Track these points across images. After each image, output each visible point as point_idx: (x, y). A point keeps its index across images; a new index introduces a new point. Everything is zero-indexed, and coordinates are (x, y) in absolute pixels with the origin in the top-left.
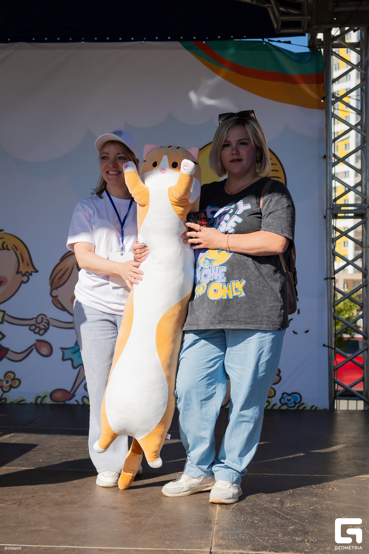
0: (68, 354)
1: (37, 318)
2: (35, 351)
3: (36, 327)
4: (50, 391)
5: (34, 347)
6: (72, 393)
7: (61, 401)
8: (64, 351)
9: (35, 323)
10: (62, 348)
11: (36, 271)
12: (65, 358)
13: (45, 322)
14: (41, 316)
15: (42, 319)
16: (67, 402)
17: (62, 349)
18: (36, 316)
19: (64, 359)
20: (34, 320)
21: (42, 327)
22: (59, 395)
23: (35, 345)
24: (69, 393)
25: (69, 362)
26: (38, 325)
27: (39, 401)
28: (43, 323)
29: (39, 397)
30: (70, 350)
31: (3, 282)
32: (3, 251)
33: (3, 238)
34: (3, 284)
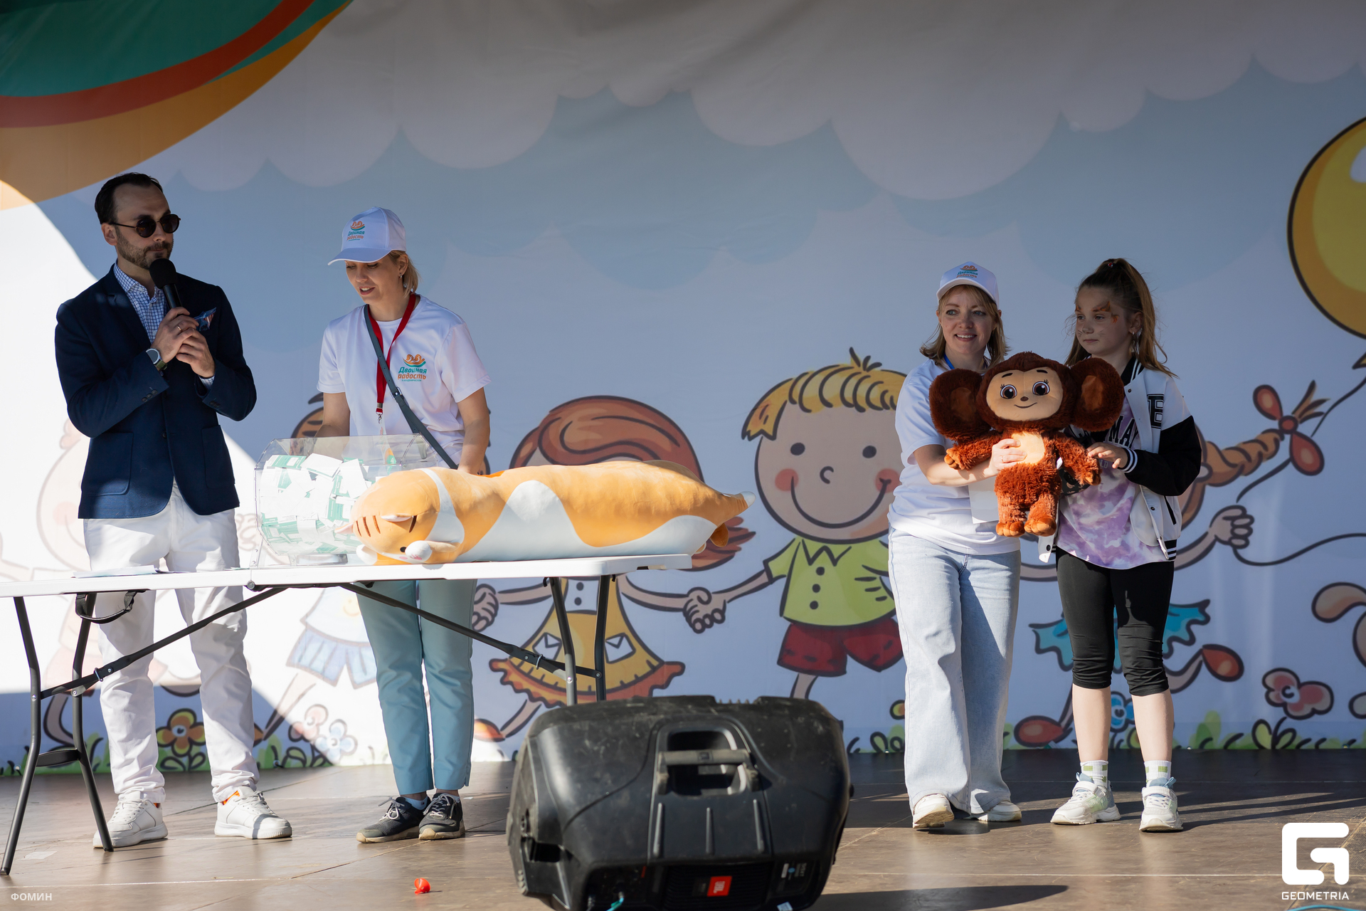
0: (1048, 638)
4: (1015, 723)
6: (1064, 723)
7: (1040, 745)
8: (1040, 631)
10: (1031, 626)
12: (1043, 646)
16: (1053, 745)
17: (1034, 626)
19: (1039, 650)
22: (1034, 731)
24: (1058, 724)
25: (1053, 655)
30: (1052, 628)
31: (889, 481)
32: (884, 411)
33: (882, 382)
34: (889, 486)
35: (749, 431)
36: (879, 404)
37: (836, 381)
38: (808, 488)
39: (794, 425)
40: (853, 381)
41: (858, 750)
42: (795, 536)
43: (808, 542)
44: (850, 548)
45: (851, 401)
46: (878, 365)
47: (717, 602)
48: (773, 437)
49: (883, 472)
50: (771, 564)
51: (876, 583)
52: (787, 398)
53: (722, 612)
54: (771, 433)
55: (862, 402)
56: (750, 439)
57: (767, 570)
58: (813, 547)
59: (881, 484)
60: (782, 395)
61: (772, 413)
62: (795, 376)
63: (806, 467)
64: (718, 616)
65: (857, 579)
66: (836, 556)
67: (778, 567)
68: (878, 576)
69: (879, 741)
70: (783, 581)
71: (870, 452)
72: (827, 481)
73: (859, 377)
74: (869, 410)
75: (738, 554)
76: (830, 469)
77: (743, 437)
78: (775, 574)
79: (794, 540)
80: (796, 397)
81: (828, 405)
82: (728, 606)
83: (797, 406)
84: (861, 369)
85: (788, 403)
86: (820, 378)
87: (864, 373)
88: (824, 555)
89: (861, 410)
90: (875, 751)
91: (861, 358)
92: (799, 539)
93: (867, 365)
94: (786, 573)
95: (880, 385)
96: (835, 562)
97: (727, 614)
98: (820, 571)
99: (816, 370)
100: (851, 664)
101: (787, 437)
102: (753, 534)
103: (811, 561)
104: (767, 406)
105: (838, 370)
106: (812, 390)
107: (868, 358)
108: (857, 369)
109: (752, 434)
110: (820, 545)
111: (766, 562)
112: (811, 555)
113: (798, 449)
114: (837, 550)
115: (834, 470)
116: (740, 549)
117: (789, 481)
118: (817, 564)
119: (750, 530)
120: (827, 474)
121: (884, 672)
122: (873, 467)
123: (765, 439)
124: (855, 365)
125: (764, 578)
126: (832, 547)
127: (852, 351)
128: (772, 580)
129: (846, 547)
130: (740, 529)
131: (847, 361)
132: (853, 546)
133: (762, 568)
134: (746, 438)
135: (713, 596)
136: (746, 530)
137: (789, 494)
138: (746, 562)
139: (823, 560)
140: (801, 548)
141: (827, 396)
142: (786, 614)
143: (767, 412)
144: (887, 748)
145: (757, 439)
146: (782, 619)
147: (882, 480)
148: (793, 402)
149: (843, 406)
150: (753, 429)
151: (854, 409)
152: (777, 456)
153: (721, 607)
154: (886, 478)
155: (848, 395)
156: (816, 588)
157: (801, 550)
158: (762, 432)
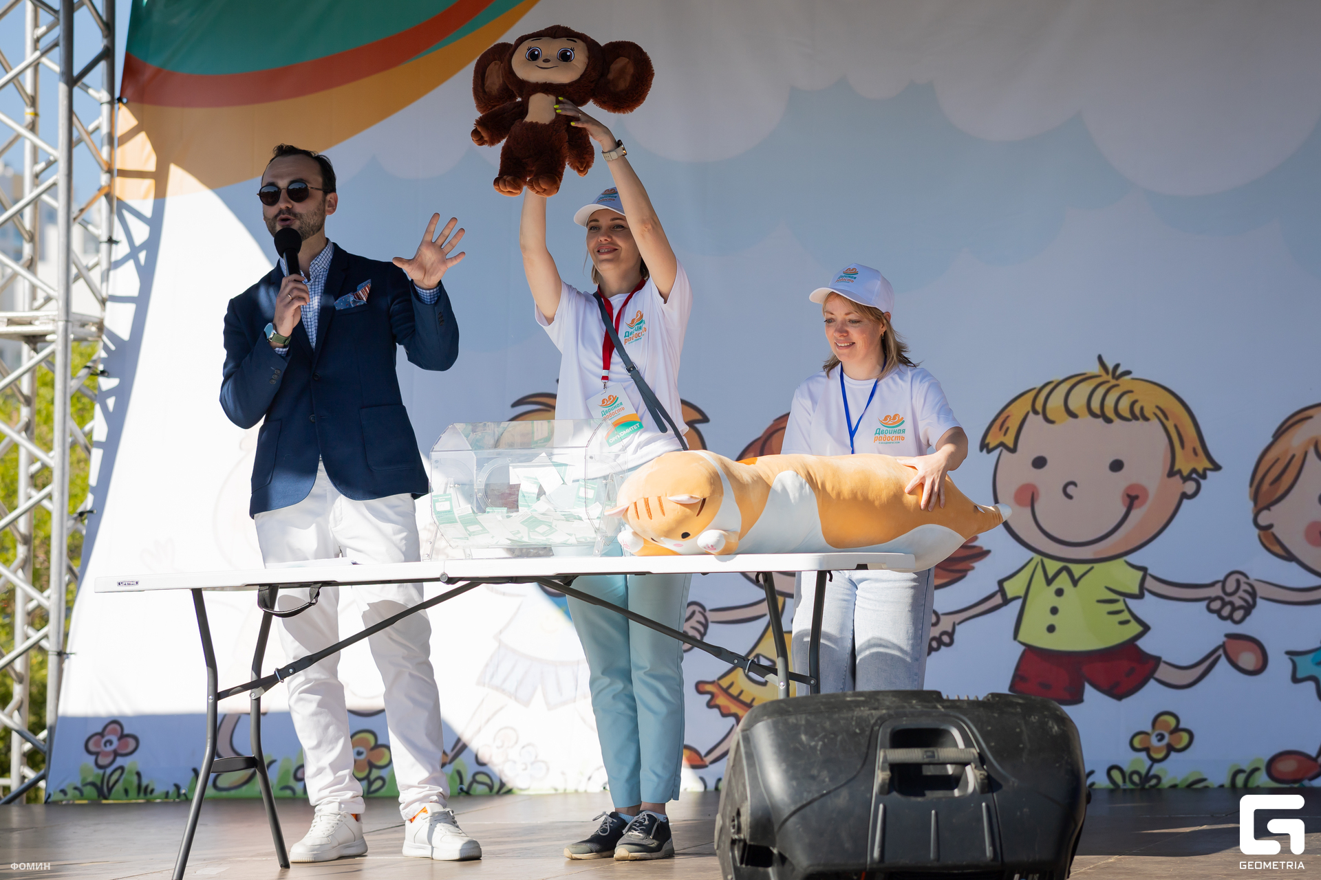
0: (1306, 666)
1: (1224, 582)
2: (1223, 660)
3: (1224, 604)
4: (1267, 758)
5: (1221, 652)
6: (1320, 759)
7: (1295, 782)
8: (1296, 658)
9: (1220, 594)
10: (1288, 653)
11: (1217, 467)
12: (1300, 675)
13: (1245, 591)
14: (1233, 578)
15: (1238, 582)
16: (1309, 783)
17: (1291, 654)
18: (1221, 578)
19: (1296, 680)
20: (1219, 586)
21: (1238, 602)
22: (1288, 767)
23: (1223, 646)
24: (1314, 761)
25: (1310, 686)
26: (1227, 599)
27: (1240, 780)
28: (1241, 593)
29: (1240, 771)
30: (1311, 656)
31: (1137, 497)
32: (1134, 423)
33: (1131, 392)
34: (1136, 502)
35: (988, 444)
36: (1127, 414)
37: (1083, 389)
38: (1050, 505)
39: (1036, 436)
40: (1101, 391)
41: (1093, 784)
42: (1031, 554)
43: (1047, 561)
44: (1092, 568)
45: (1098, 411)
46: (1128, 373)
47: (945, 624)
48: (1013, 450)
49: (1131, 487)
50: (1006, 585)
51: (1119, 606)
52: (1029, 408)
53: (951, 635)
54: (1011, 445)
55: (1110, 412)
56: (989, 451)
57: (1002, 590)
58: (1052, 567)
59: (1128, 501)
60: (1024, 405)
61: (1013, 425)
62: (1039, 385)
63: (1048, 482)
64: (946, 639)
65: (1099, 601)
66: (1077, 576)
67: (1012, 588)
68: (1121, 598)
69: (1116, 775)
70: (1018, 603)
71: (1117, 466)
72: (1070, 497)
73: (1107, 386)
74: (1117, 421)
75: (970, 574)
76: (1074, 484)
77: (981, 450)
78: (1010, 595)
79: (1032, 559)
80: (1039, 407)
81: (1073, 415)
82: (958, 628)
83: (1040, 417)
84: (1109, 377)
85: (1031, 414)
86: (1064, 388)
87: (1113, 382)
88: (1064, 575)
89: (1109, 421)
90: (1111, 786)
91: (1110, 367)
92: (1037, 558)
93: (1117, 374)
94: (1022, 593)
95: (1130, 394)
96: (1075, 582)
97: (956, 637)
98: (1059, 592)
99: (1061, 378)
100: (1089, 692)
101: (1028, 450)
102: (988, 552)
103: (1049, 582)
104: (1008, 417)
105: (1085, 378)
106: (1056, 401)
107: (1117, 366)
108: (1105, 377)
109: (991, 446)
110: (1060, 565)
111: (1001, 583)
112: (1050, 575)
113: (1039, 463)
114: (1077, 570)
115: (1078, 485)
116: (973, 568)
117: (1028, 496)
118: (1056, 585)
119: (985, 548)
120: (1070, 489)
121: (1125, 701)
122: (1121, 481)
123: (1005, 452)
124: (1103, 373)
125: (998, 600)
126: (1072, 567)
127: (1100, 358)
128: (1006, 601)
129: (1087, 567)
130: (974, 547)
131: (1095, 369)
132: (1096, 566)
133: (996, 588)
134: (985, 451)
135: (942, 618)
136: (981, 548)
137: (1029, 510)
138: (979, 581)
139: (1063, 581)
140: (1040, 568)
141: (1073, 406)
142: (1021, 637)
143: (1008, 424)
144: (1124, 781)
145: (997, 452)
146: (1016, 643)
147: (1129, 496)
148: (1036, 412)
149: (1089, 418)
150: (992, 441)
151: (1101, 420)
152: (1017, 469)
153: (950, 630)
154: (1133, 494)
155: (1095, 405)
156: (1054, 611)
157: (1039, 570)
158: (1002, 444)
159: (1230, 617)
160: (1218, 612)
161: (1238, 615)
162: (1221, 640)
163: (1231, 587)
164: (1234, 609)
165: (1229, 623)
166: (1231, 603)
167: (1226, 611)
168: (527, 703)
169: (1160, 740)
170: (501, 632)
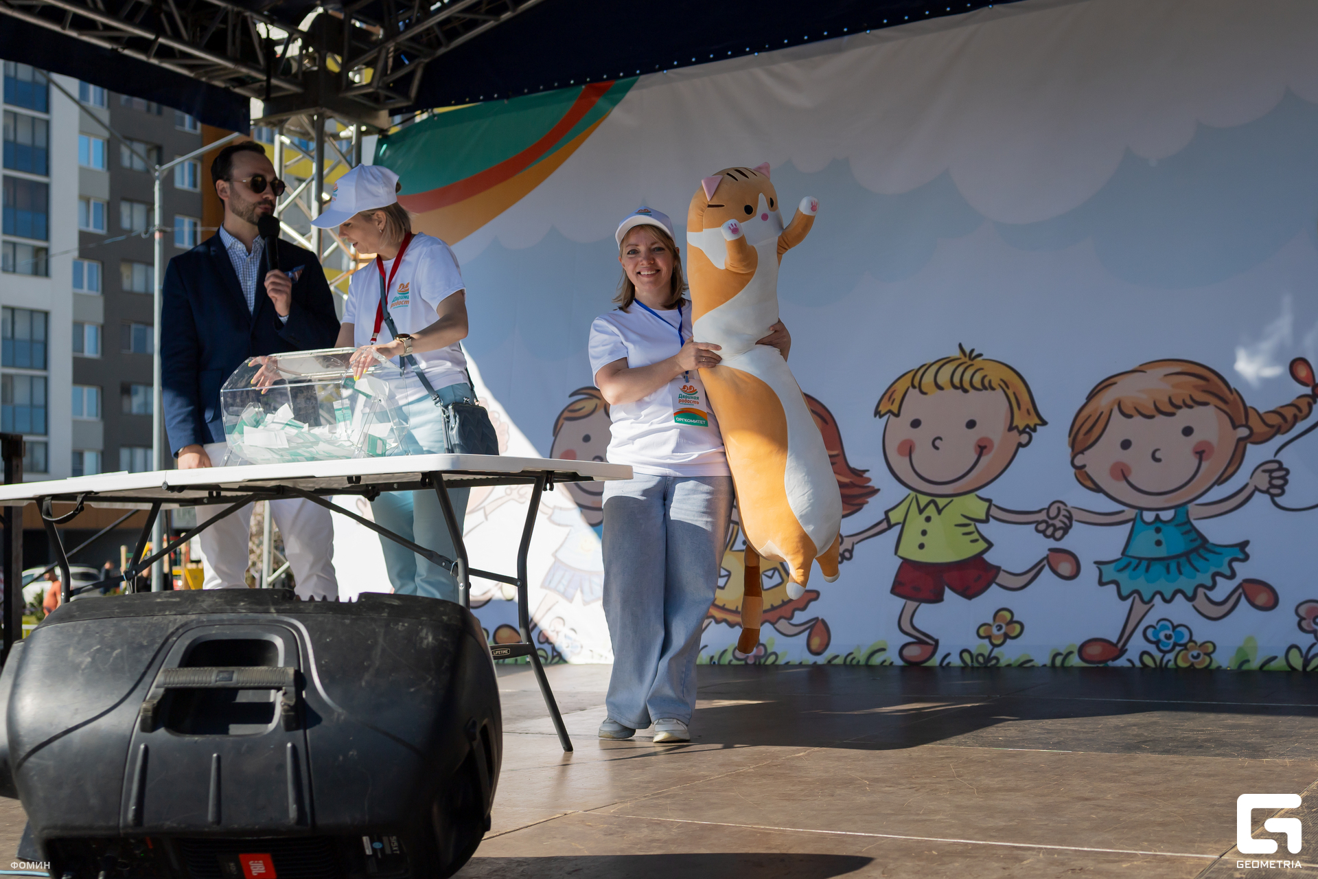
0: (1109, 572)
1: (1048, 509)
2: (1047, 568)
3: (1048, 526)
4: (1079, 644)
5: (1045, 562)
6: (1120, 645)
7: (1100, 662)
8: (1102, 567)
9: (1046, 518)
10: (1096, 563)
11: (1044, 423)
12: (1104, 580)
13: (1064, 516)
14: (1055, 507)
15: (1059, 509)
16: (1111, 663)
17: (1098, 563)
18: (1046, 506)
19: (1101, 583)
20: (1044, 512)
21: (1059, 524)
22: (1095, 650)
23: (1047, 558)
24: (1115, 645)
25: (1113, 587)
26: (1051, 522)
27: (1058, 661)
28: (1061, 517)
29: (1059, 654)
30: (1113, 565)
31: (985, 447)
32: (984, 392)
33: (982, 369)
34: (985, 451)
35: (880, 411)
36: (979, 386)
37: (948, 369)
38: (923, 454)
39: (915, 405)
40: (961, 369)
41: (949, 663)
42: (909, 491)
43: (920, 497)
44: (952, 501)
45: (958, 385)
46: (980, 355)
47: (847, 544)
48: (897, 415)
49: (981, 440)
50: (891, 514)
51: (971, 528)
52: (909, 384)
53: (851, 551)
54: (896, 412)
55: (966, 385)
56: (881, 417)
57: (887, 518)
58: (924, 500)
59: (979, 450)
60: (906, 382)
61: (898, 397)
62: (917, 367)
63: (922, 438)
64: (847, 555)
65: (957, 525)
66: (941, 507)
67: (895, 517)
68: (972, 523)
69: (966, 656)
70: (898, 528)
71: (971, 424)
72: (937, 448)
73: (965, 365)
74: (972, 391)
75: (866, 507)
76: (940, 438)
77: (875, 416)
78: (893, 522)
79: (909, 495)
80: (916, 383)
81: (940, 388)
82: (856, 546)
83: (917, 390)
84: (967, 359)
85: (911, 389)
86: (935, 368)
87: (970, 363)
88: (932, 506)
89: (966, 391)
90: (962, 665)
91: (968, 351)
92: (913, 494)
93: (972, 356)
94: (901, 520)
95: (981, 371)
96: (939, 511)
97: (855, 553)
98: (928, 519)
99: (932, 361)
100: (948, 593)
101: (908, 415)
102: (877, 491)
103: (921, 511)
104: (894, 391)
105: (949, 360)
106: (928, 378)
107: (972, 351)
108: (964, 359)
109: (882, 413)
110: (929, 498)
111: (887, 513)
112: (922, 506)
113: (916, 424)
114: (941, 502)
115: (943, 439)
116: (867, 502)
117: (908, 449)
118: (925, 514)
119: (876, 487)
120: (938, 443)
121: (974, 600)
122: (974, 435)
123: (892, 417)
124: (962, 356)
125: (884, 525)
126: (938, 500)
127: (960, 345)
128: (890, 526)
129: (948, 500)
130: (868, 487)
131: (956, 353)
132: (955, 499)
133: (883, 517)
134: (878, 417)
135: (845, 539)
136: (873, 487)
137: (907, 459)
138: (872, 512)
139: (931, 511)
140: (914, 501)
141: (940, 381)
142: (900, 553)
143: (895, 396)
144: (972, 662)
145: (886, 417)
146: (896, 557)
147: (980, 446)
148: (914, 387)
149: (952, 390)
150: (883, 409)
151: (960, 391)
152: (900, 429)
153: (850, 548)
154: (983, 445)
155: (956, 380)
156: (924, 533)
157: (914, 504)
158: (890, 411)
159: (1052, 536)
160: (1043, 532)
161: (1058, 534)
162: (1045, 553)
163: (1053, 512)
164: (1056, 529)
165: (1052, 540)
166: (1053, 525)
167: (1049, 532)
168: (571, 600)
169: (999, 630)
170: (556, 551)
